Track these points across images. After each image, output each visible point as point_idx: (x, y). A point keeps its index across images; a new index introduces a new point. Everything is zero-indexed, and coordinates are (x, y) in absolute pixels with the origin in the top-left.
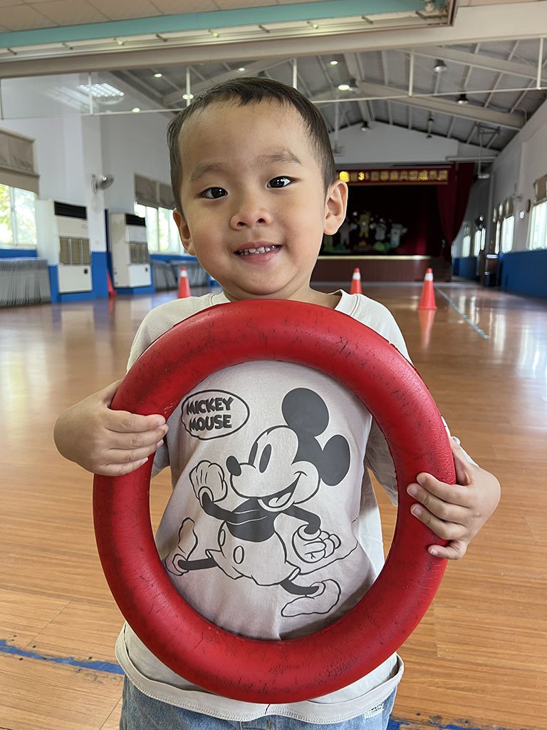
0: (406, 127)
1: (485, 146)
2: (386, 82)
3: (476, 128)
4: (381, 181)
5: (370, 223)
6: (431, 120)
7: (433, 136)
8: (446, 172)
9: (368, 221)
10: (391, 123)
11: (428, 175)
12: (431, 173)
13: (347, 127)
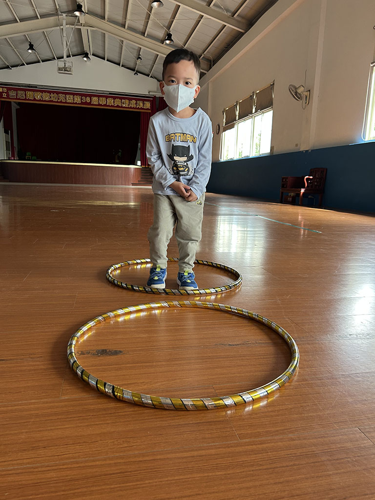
0: (119, 64)
4: (99, 105)
6: (140, 58)
7: (138, 74)
8: (149, 103)
10: (106, 59)
11: (136, 103)
12: (138, 102)
13: (70, 57)
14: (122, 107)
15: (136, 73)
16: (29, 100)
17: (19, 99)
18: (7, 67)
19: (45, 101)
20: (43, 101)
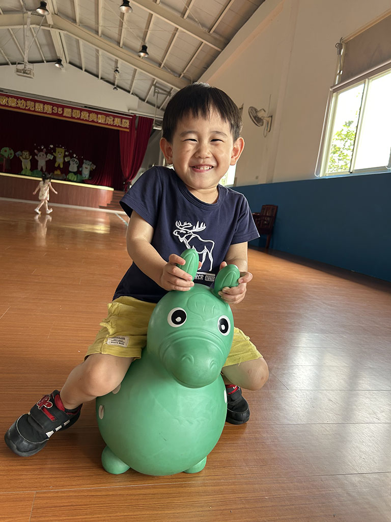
0: (97, 76)
1: (158, 107)
2: (78, 20)
3: (153, 87)
4: (72, 118)
5: (65, 156)
6: (117, 70)
7: (118, 89)
8: (128, 121)
9: (63, 155)
10: (84, 69)
11: (113, 121)
12: (116, 119)
13: (43, 62)
15: (115, 88)
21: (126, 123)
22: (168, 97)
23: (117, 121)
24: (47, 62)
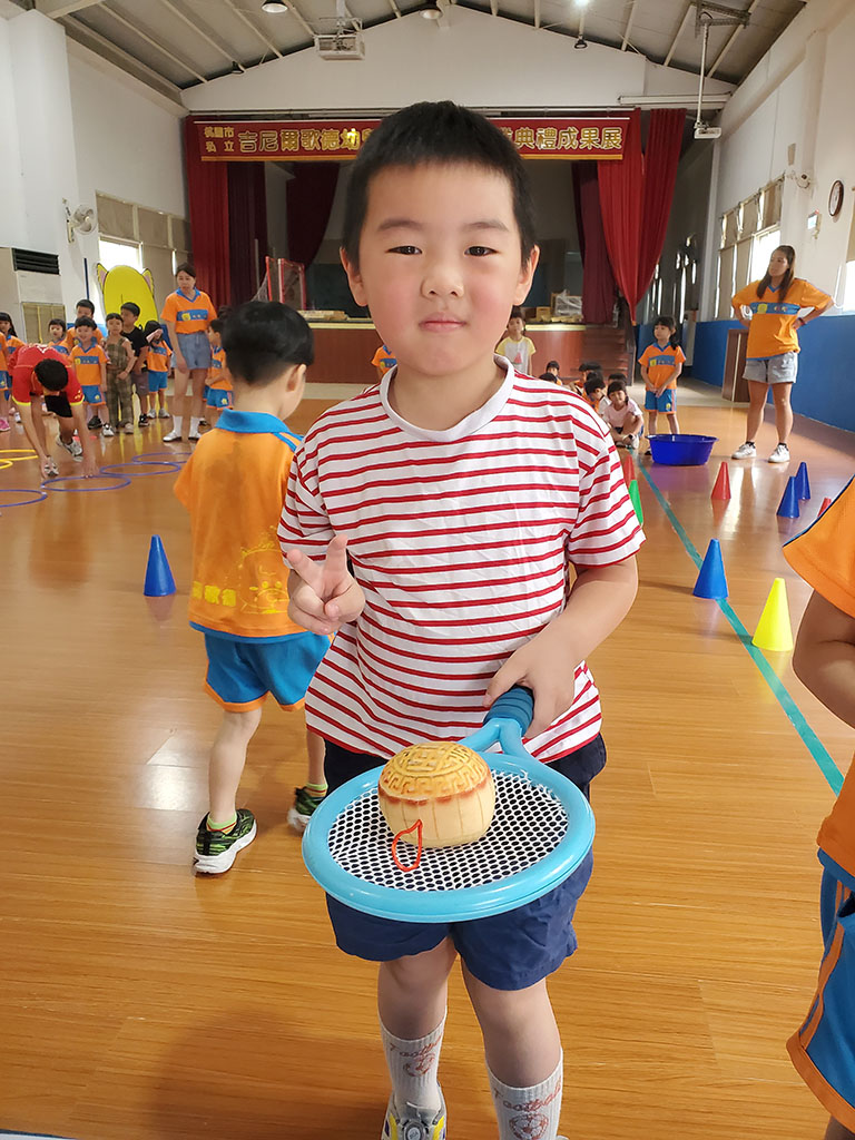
0: (531, 22)
3: (692, 9)
8: (618, 131)
10: (494, 11)
11: (579, 137)
12: (585, 131)
13: (396, 17)
14: (536, 151)
15: (580, 42)
16: (288, 153)
17: (264, 154)
18: (235, 68)
19: (328, 152)
20: (321, 152)
21: (614, 138)
22: (741, 26)
23: (589, 137)
24: (404, 13)
